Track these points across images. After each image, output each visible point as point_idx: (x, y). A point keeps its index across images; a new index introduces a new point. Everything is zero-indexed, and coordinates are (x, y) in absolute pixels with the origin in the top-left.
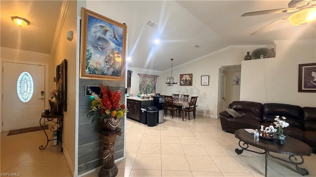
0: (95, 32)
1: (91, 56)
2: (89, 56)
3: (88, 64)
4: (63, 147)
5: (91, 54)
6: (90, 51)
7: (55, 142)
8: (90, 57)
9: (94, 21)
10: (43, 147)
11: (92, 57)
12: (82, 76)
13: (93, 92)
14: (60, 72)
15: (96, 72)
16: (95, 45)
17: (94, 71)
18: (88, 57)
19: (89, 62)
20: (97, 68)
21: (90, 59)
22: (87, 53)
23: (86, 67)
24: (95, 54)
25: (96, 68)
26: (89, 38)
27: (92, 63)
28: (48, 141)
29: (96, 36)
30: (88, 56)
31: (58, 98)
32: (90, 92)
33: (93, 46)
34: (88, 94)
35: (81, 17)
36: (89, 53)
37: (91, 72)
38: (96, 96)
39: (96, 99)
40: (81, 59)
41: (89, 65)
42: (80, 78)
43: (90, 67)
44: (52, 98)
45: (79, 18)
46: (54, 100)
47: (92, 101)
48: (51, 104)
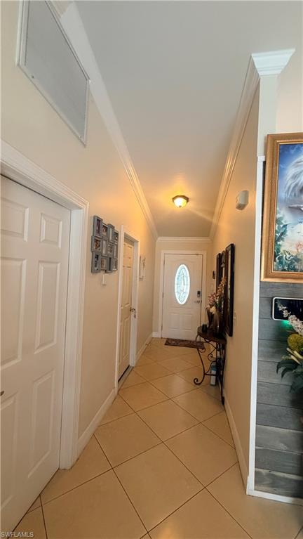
0: (295, 177)
1: (285, 231)
2: (282, 231)
3: (278, 250)
4: (225, 395)
5: (285, 226)
6: (283, 222)
7: (213, 380)
8: (282, 234)
9: (292, 152)
10: (199, 382)
11: (287, 233)
12: (266, 276)
13: (291, 314)
14: (223, 265)
15: (297, 267)
16: (296, 206)
17: (292, 263)
18: (278, 235)
19: (280, 245)
20: (299, 257)
21: (283, 239)
22: (277, 225)
23: (275, 256)
24: (295, 224)
25: (296, 256)
26: (282, 194)
27: (288, 246)
28: (205, 374)
29: (296, 185)
30: (278, 233)
31: (219, 309)
32: (285, 313)
33: (290, 207)
34: (279, 315)
35: (265, 154)
36: (282, 226)
37: (286, 268)
38: (299, 326)
39: (298, 331)
40: (264, 241)
41: (281, 251)
42: (263, 279)
43: (282, 257)
44: (211, 306)
45: (261, 159)
46: (213, 310)
47: (289, 334)
48: (210, 316)
